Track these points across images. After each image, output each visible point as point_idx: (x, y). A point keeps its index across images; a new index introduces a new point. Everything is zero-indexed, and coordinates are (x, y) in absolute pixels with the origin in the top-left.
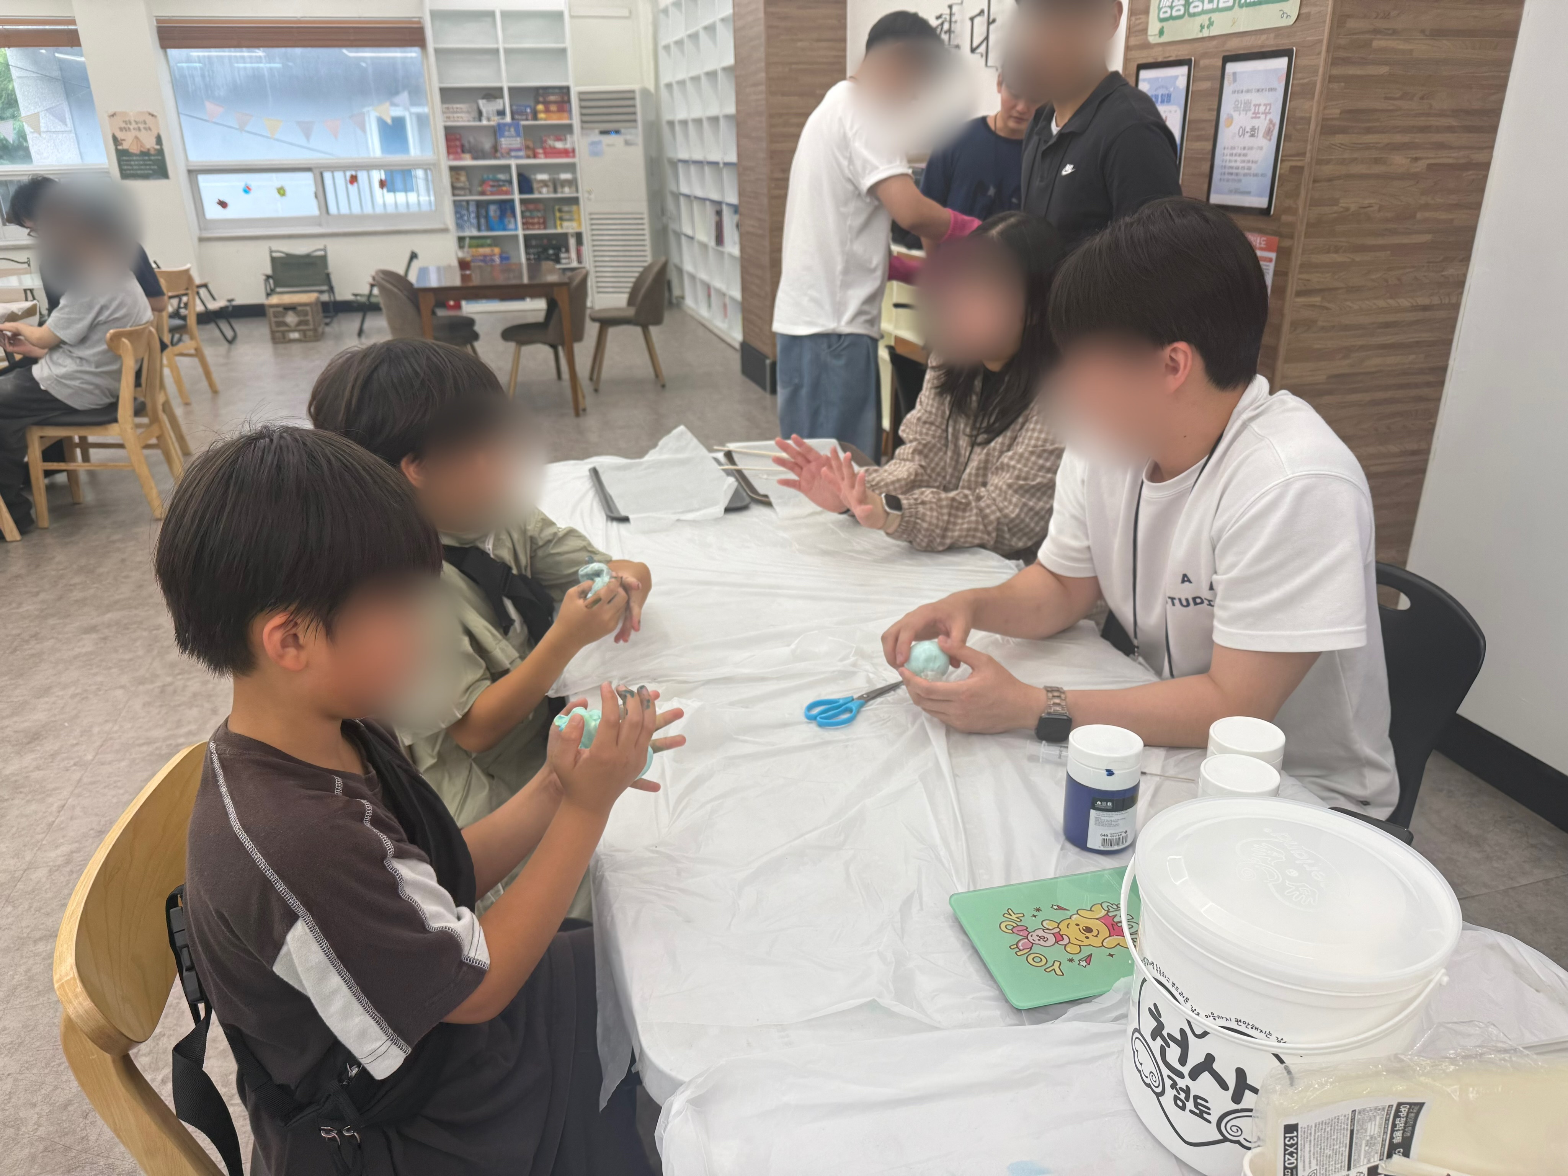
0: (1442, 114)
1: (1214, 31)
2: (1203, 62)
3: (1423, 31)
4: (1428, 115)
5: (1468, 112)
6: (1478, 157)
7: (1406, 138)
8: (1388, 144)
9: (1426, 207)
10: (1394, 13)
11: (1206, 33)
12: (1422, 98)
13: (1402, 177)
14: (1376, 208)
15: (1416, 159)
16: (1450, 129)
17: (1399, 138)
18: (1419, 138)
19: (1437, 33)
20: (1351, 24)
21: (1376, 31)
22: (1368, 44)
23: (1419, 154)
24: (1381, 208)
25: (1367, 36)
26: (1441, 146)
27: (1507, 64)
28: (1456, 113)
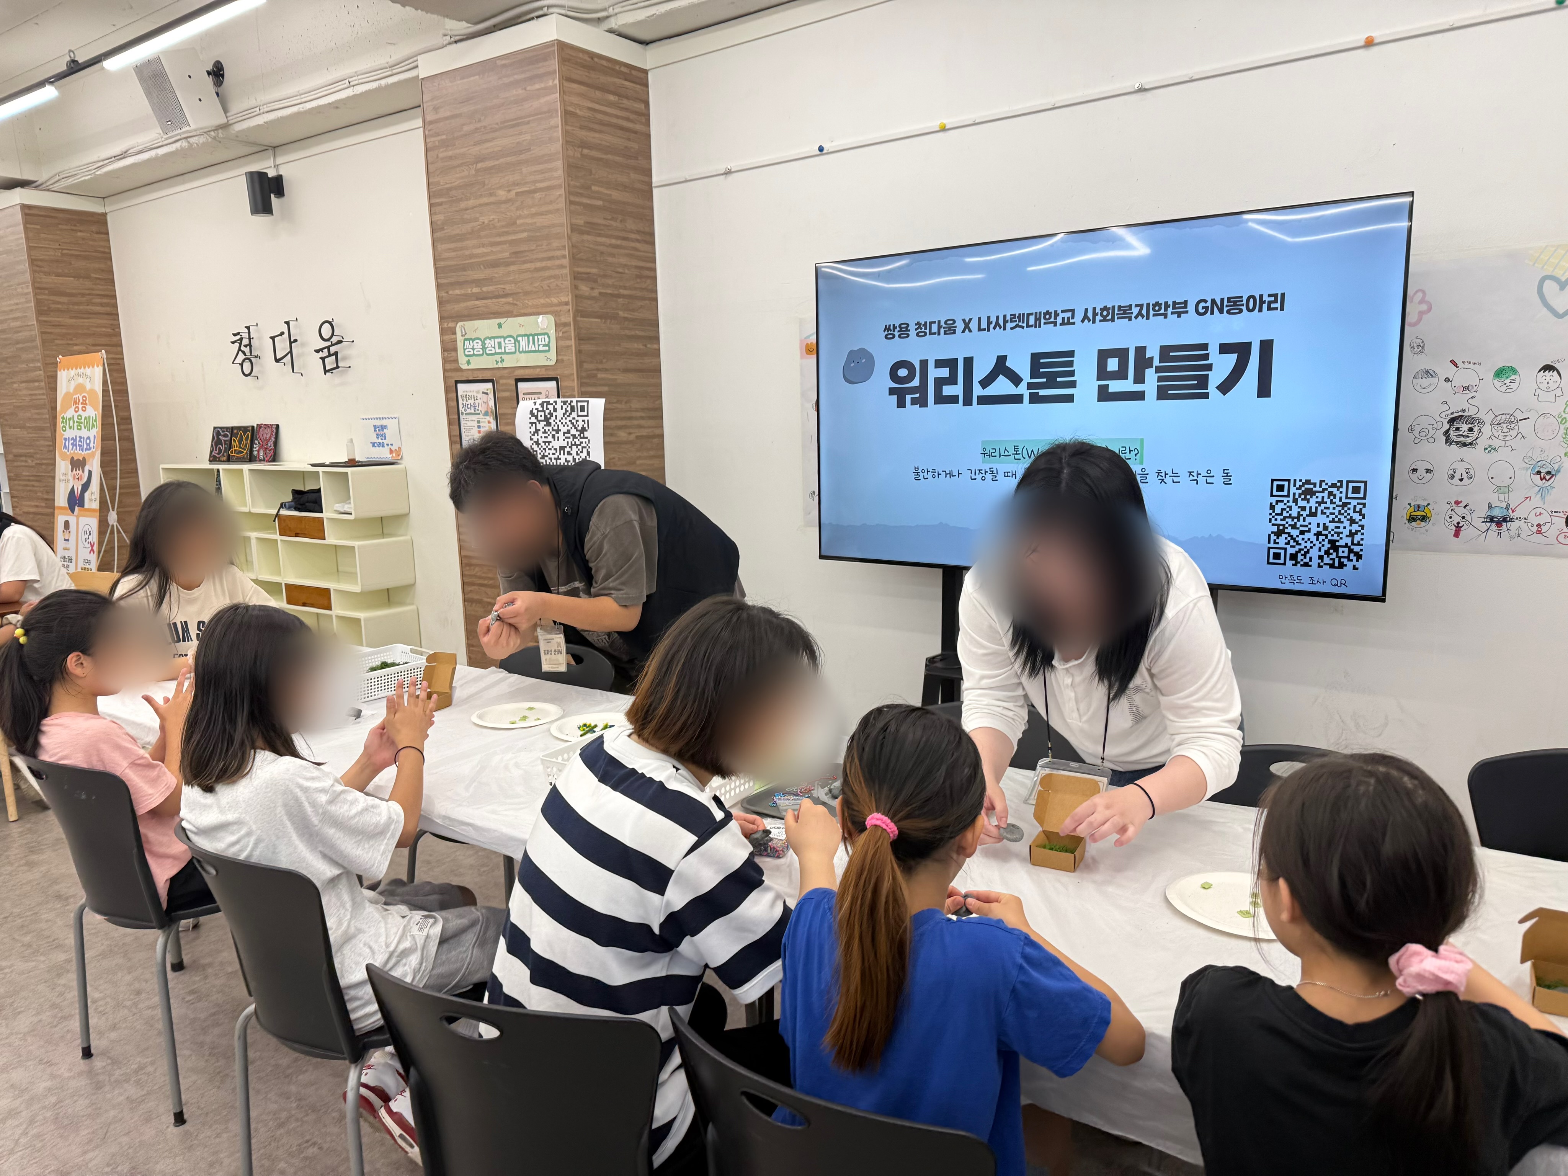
0: (637, 410)
1: (505, 365)
2: (501, 381)
3: (619, 370)
4: (630, 411)
5: (648, 409)
6: (657, 432)
7: (623, 423)
8: (616, 426)
9: (639, 458)
10: (604, 361)
11: (500, 365)
12: (626, 403)
13: (626, 443)
14: (617, 459)
15: (630, 434)
16: (642, 418)
17: (620, 423)
18: (628, 423)
19: (626, 371)
20: (586, 366)
21: (598, 370)
22: (595, 376)
23: (632, 431)
24: (619, 459)
25: (595, 372)
26: (640, 427)
27: (660, 385)
28: (643, 410)
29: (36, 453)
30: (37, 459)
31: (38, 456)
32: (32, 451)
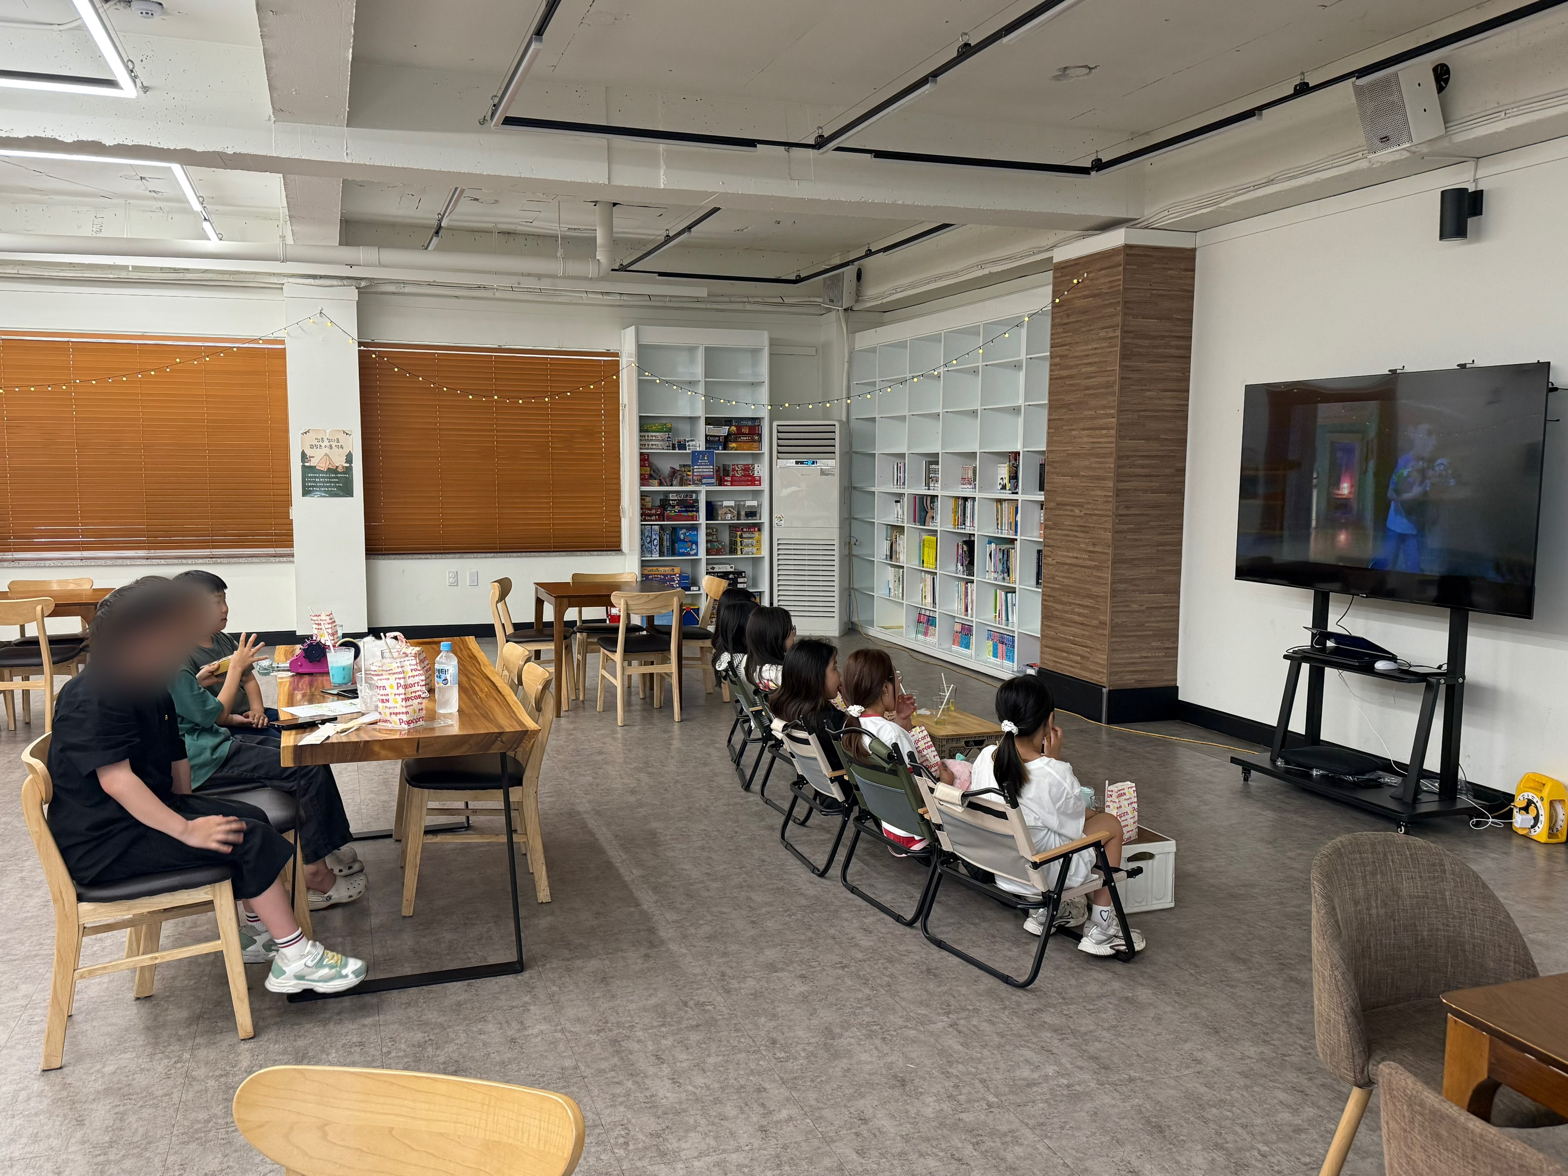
29: (1088, 503)
30: (1087, 509)
31: (1090, 506)
32: (1082, 500)
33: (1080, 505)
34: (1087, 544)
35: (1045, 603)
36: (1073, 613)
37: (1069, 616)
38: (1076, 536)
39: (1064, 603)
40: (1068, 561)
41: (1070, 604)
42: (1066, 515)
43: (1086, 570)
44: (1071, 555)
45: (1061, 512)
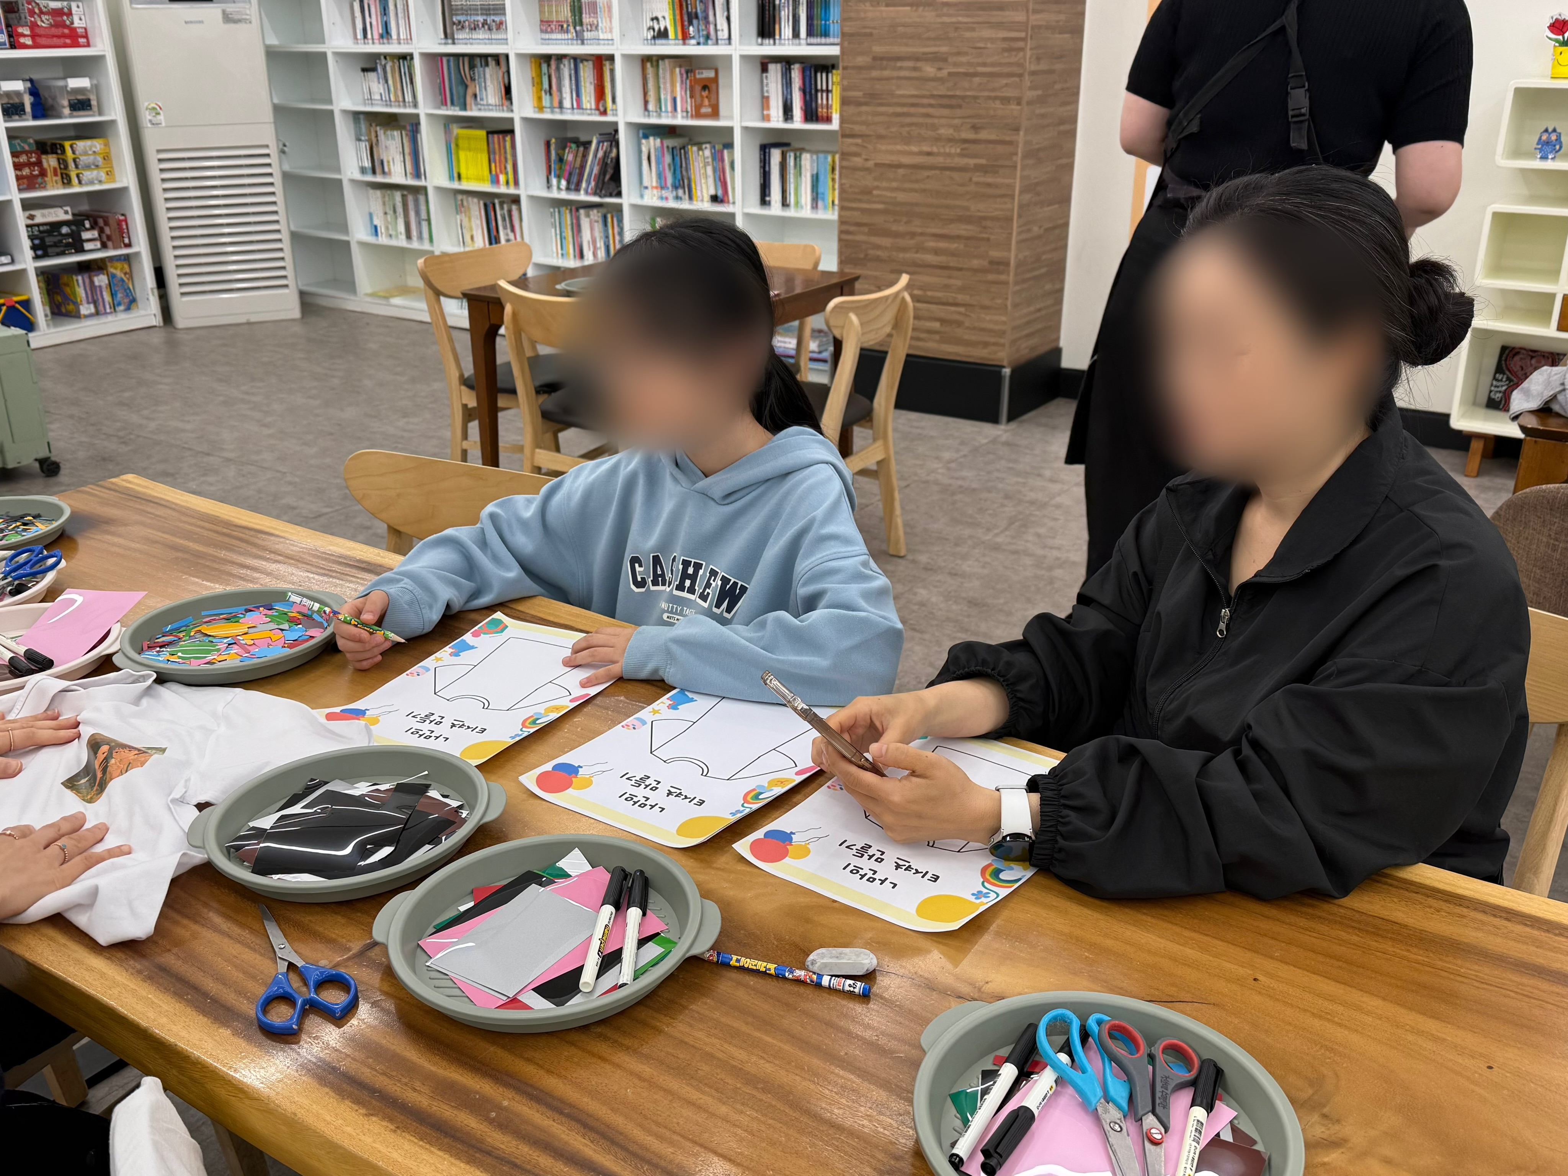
29: (959, 54)
30: (955, 64)
31: (964, 59)
32: (944, 49)
33: (938, 59)
34: (957, 128)
35: (844, 237)
36: (919, 249)
37: (909, 256)
38: (928, 116)
39: (897, 235)
40: (906, 160)
41: (913, 235)
42: (899, 78)
43: (956, 175)
44: (914, 149)
45: (887, 73)
